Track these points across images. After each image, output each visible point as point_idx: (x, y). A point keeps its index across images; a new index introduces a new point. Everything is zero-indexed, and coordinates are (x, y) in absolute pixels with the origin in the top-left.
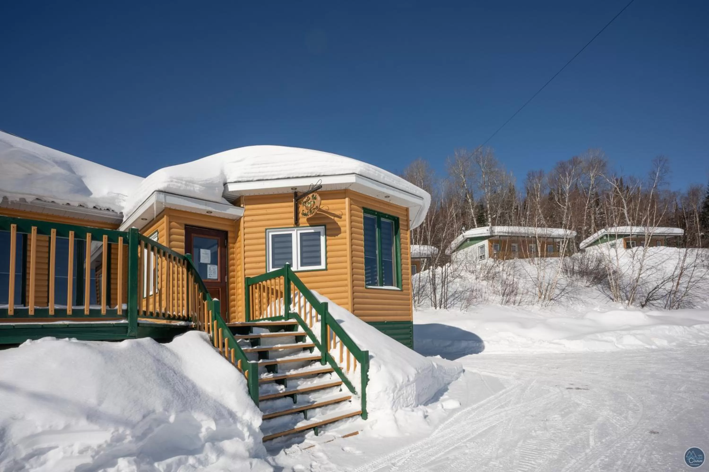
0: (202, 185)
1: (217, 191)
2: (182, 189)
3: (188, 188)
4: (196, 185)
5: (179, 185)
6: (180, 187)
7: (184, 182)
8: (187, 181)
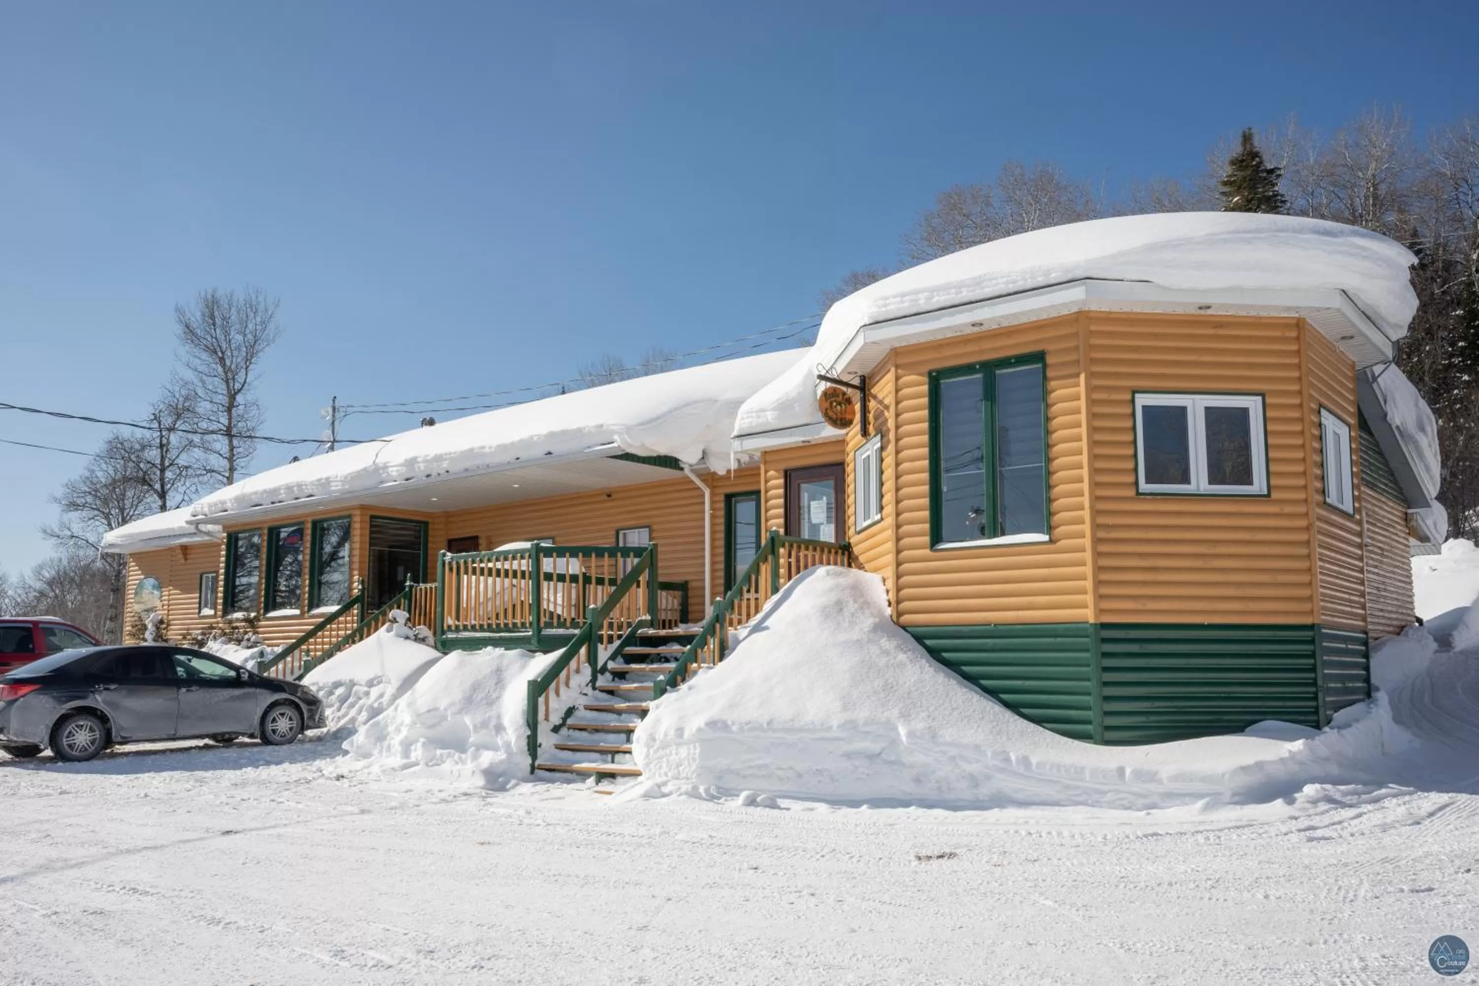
0: (774, 409)
1: (797, 408)
2: (754, 424)
3: (760, 420)
4: (768, 413)
5: (750, 420)
6: (751, 423)
7: (754, 415)
8: (757, 411)
